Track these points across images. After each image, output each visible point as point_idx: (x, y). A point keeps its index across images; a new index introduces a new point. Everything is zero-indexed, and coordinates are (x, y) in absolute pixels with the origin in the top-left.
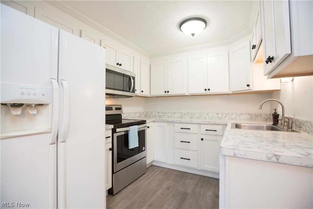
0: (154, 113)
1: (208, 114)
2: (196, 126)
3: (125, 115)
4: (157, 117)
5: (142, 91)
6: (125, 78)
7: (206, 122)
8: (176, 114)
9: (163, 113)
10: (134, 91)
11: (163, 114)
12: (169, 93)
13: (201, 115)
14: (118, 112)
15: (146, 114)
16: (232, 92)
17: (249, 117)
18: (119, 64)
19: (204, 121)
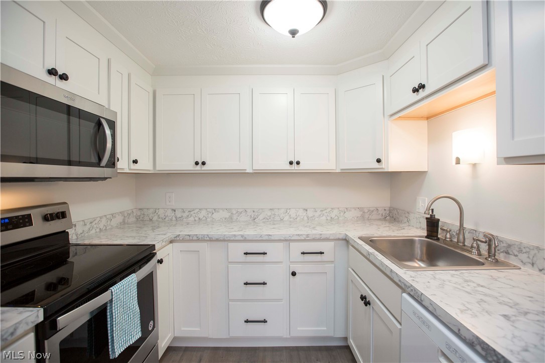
0: (161, 212)
1: (288, 212)
2: (281, 245)
3: (79, 229)
4: (171, 220)
5: (135, 162)
6: (74, 120)
7: (301, 235)
8: (218, 212)
9: (186, 212)
10: (112, 164)
11: (186, 214)
12: (205, 168)
13: (273, 212)
14: (54, 227)
15: (139, 214)
16: (342, 169)
17: (359, 214)
18: (60, 72)
19: (297, 235)
